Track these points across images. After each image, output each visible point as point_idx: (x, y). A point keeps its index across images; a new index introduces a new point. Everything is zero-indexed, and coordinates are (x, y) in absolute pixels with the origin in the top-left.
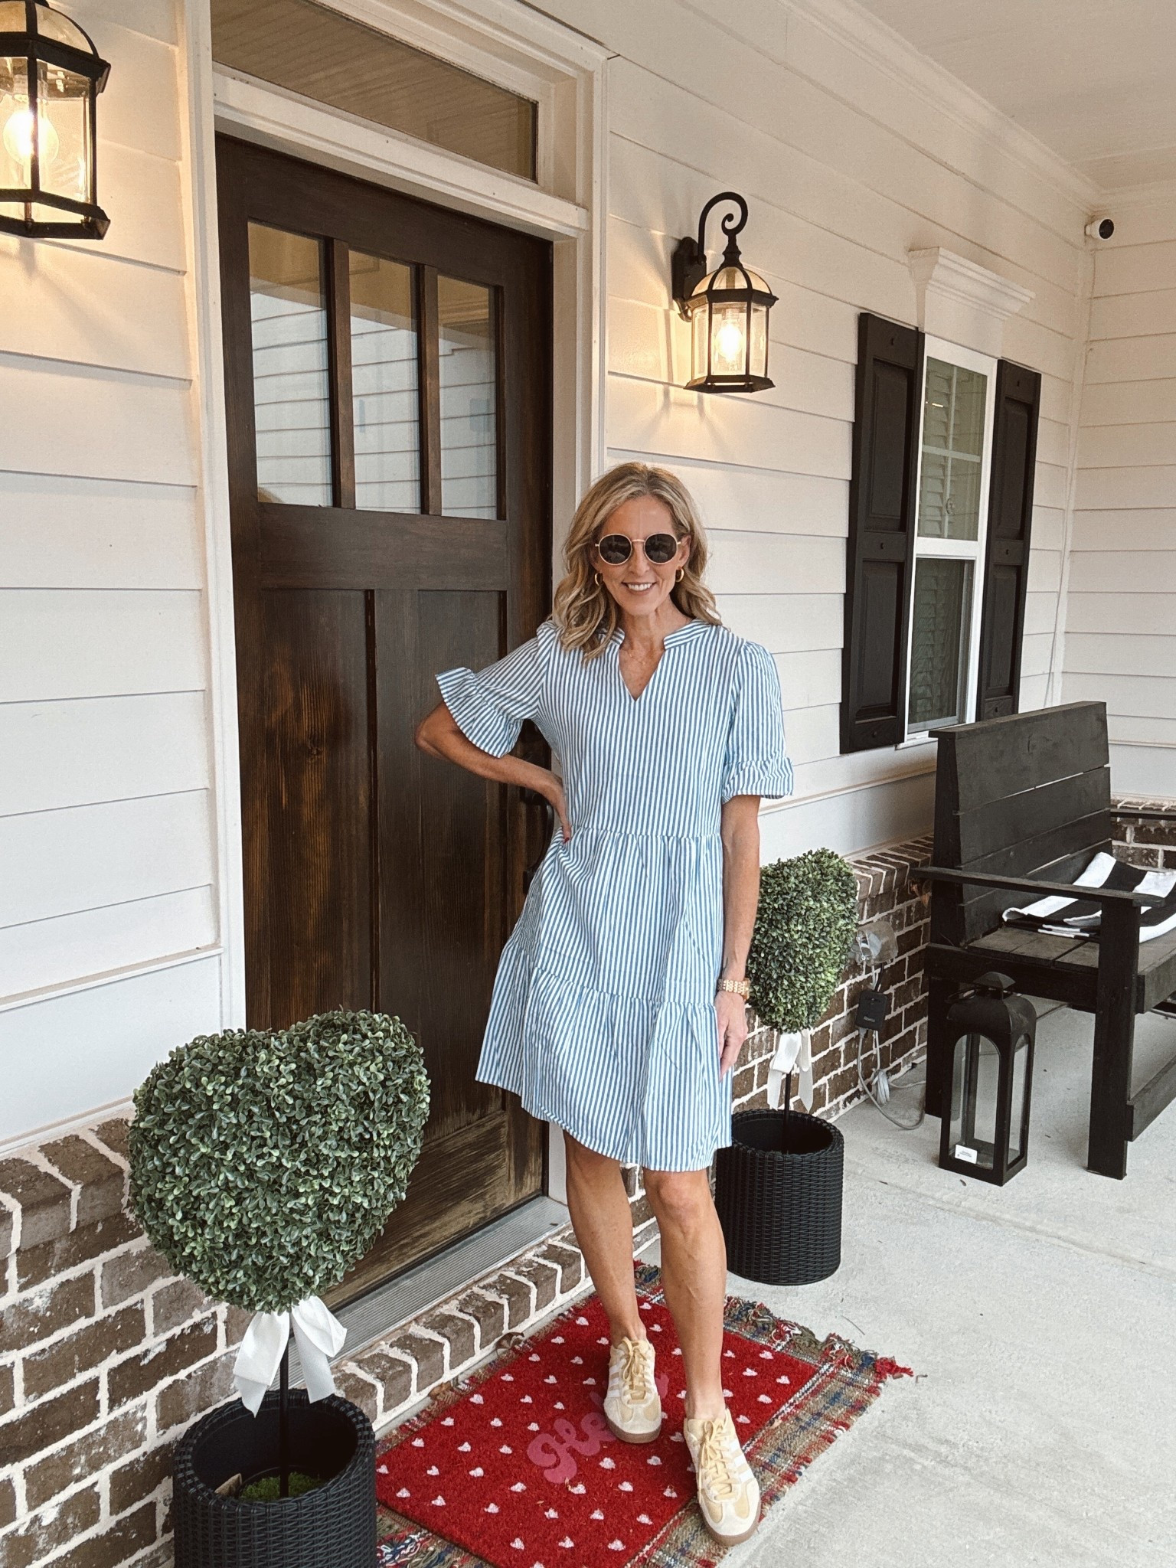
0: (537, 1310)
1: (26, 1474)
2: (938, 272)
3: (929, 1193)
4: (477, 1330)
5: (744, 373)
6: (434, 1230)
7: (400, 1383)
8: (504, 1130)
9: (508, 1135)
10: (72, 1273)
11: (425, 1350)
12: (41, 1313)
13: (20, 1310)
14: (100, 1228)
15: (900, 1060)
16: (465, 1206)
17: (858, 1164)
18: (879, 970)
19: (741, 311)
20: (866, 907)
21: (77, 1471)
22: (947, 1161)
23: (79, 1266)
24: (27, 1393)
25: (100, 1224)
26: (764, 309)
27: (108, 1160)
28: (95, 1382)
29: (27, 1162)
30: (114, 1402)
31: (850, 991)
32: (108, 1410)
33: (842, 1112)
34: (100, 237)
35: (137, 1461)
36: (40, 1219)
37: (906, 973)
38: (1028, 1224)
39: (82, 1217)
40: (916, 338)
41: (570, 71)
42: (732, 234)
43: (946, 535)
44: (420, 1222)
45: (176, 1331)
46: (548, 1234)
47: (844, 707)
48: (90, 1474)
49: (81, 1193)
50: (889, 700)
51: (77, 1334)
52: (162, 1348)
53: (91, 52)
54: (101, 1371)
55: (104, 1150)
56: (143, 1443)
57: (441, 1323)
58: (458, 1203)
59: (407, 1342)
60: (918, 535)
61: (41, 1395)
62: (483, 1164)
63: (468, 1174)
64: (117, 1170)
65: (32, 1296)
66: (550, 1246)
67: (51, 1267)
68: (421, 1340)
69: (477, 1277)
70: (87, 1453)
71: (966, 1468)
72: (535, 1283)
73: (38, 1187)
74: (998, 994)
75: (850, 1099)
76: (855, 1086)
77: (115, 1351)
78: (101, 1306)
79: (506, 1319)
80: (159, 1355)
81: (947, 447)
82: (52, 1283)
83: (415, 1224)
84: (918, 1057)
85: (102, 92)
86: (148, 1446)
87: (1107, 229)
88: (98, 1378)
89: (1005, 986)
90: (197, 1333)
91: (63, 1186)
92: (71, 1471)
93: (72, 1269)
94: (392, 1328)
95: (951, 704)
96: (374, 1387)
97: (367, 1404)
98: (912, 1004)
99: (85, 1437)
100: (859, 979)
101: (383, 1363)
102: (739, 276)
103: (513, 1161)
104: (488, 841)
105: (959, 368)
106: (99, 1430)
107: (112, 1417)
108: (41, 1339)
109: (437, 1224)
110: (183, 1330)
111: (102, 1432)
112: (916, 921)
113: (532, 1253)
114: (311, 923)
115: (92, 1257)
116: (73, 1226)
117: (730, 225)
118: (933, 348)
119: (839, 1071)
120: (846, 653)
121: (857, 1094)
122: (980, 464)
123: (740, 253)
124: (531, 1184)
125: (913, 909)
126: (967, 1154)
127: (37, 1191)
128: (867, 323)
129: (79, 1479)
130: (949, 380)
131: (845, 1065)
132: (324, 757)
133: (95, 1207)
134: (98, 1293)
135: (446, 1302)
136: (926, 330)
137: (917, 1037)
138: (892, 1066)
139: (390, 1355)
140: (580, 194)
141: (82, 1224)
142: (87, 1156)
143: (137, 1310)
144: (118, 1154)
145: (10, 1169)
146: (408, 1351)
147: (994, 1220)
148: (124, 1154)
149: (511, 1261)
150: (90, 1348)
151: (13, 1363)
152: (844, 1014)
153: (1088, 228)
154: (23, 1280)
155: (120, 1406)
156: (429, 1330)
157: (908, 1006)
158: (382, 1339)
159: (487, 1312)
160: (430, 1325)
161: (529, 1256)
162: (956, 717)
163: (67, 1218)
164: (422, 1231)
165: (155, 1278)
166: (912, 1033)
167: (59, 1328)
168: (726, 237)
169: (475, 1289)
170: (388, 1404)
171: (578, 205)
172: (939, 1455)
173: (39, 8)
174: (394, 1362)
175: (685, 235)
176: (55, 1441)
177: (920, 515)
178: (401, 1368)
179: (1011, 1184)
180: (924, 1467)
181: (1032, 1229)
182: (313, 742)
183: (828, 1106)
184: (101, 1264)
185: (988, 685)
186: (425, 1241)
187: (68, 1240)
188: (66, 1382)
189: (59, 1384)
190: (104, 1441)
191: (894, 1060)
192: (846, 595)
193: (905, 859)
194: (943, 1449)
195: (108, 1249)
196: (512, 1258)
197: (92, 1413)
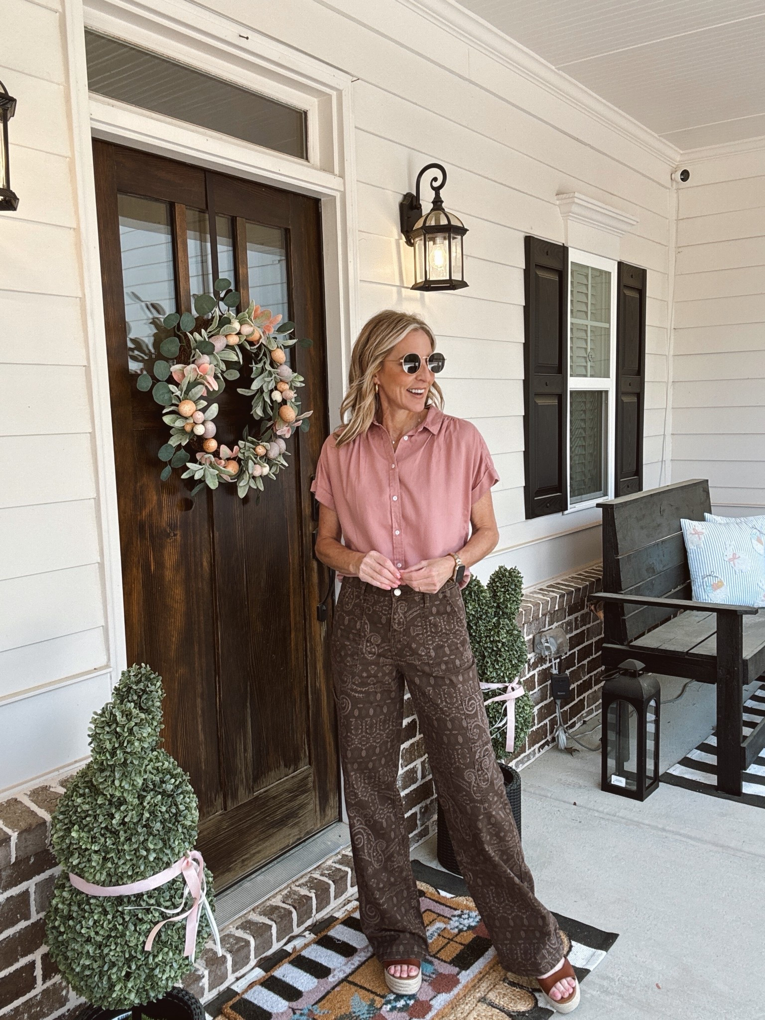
0: (335, 899)
2: (575, 209)
3: (595, 808)
4: (295, 915)
5: (448, 278)
6: (266, 848)
7: (243, 953)
8: (311, 779)
9: (314, 782)
10: (15, 891)
11: (260, 931)
14: (32, 860)
15: (575, 719)
16: (285, 831)
18: (558, 660)
19: (445, 239)
20: (547, 619)
22: (607, 786)
23: (19, 886)
25: (32, 858)
26: (459, 237)
27: (36, 814)
28: (32, 965)
30: (45, 978)
31: (539, 675)
32: (42, 982)
33: (537, 755)
34: (15, 209)
35: (63, 1015)
37: (576, 661)
38: (660, 826)
39: (20, 853)
40: (562, 251)
41: (329, 91)
42: (437, 190)
43: (589, 375)
44: (255, 843)
46: (341, 847)
47: (526, 488)
49: (18, 838)
50: (556, 482)
51: (19, 932)
54: (36, 956)
55: (34, 807)
56: (67, 1003)
57: (270, 912)
58: (281, 829)
59: (247, 925)
62: (298, 802)
63: (287, 809)
64: (42, 821)
66: (343, 855)
68: (257, 923)
69: (294, 879)
70: (29, 1012)
71: (620, 995)
72: (333, 881)
74: (634, 674)
75: (542, 747)
76: (546, 737)
78: (35, 913)
79: (314, 907)
81: (587, 319)
83: (252, 845)
84: (587, 717)
85: (12, 118)
86: (70, 1005)
87: (685, 176)
88: (34, 961)
89: (639, 669)
91: (5, 833)
93: (14, 888)
94: (237, 917)
95: (598, 484)
96: (225, 957)
97: (220, 969)
98: (581, 681)
99: (27, 1001)
100: (544, 667)
101: (231, 940)
102: (443, 217)
103: (317, 799)
104: (292, 588)
105: (593, 269)
106: (36, 996)
107: (45, 987)
109: (267, 844)
111: (38, 997)
112: (581, 627)
113: (331, 861)
114: (173, 647)
115: (27, 880)
116: (13, 860)
117: (436, 184)
118: (574, 256)
119: (534, 728)
120: (526, 453)
121: (547, 743)
122: (609, 329)
123: (443, 202)
124: (331, 813)
125: (579, 619)
126: (618, 781)
128: (530, 242)
130: (587, 276)
131: (538, 724)
132: (178, 537)
133: (27, 846)
134: (32, 904)
135: (274, 896)
136: (569, 244)
137: (586, 703)
138: (570, 723)
139: (236, 935)
140: (337, 168)
141: (19, 858)
142: (22, 812)
144: (43, 810)
146: (248, 931)
147: (638, 824)
148: (47, 810)
149: (317, 867)
150: (29, 941)
152: (536, 690)
153: (673, 175)
155: (50, 979)
156: (262, 917)
157: (579, 683)
158: (230, 924)
159: (302, 904)
160: (264, 913)
161: (329, 863)
162: (602, 492)
163: (9, 854)
164: (257, 850)
166: (582, 701)
168: (434, 192)
169: (293, 887)
170: (235, 968)
171: (336, 175)
174: (238, 939)
175: (408, 192)
177: (571, 362)
178: (243, 944)
179: (648, 800)
180: (593, 996)
181: (664, 830)
182: (171, 528)
183: (528, 752)
184: (34, 884)
185: (622, 470)
186: (259, 856)
187: (10, 869)
188: (12, 965)
189: (7, 967)
190: (40, 1003)
191: (571, 719)
192: (524, 417)
193: (571, 586)
194: (605, 983)
195: (39, 874)
196: (318, 864)
197: (32, 985)
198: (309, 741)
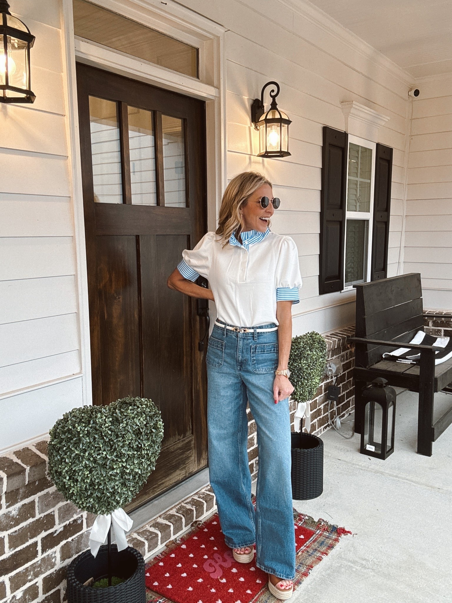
0: (206, 512)
1: (10, 579)
2: (352, 111)
3: (357, 463)
4: (183, 520)
5: (279, 150)
6: (165, 482)
7: (154, 541)
8: (193, 442)
9: (194, 444)
10: (27, 501)
11: (164, 528)
12: (15, 517)
13: (7, 516)
14: (37, 483)
15: (344, 412)
16: (178, 472)
17: (329, 453)
18: (336, 378)
19: (278, 126)
20: (330, 354)
21: (30, 578)
22: (363, 451)
23: (29, 498)
24: (10, 548)
25: (37, 482)
26: (287, 125)
27: (40, 457)
28: (36, 543)
29: (9, 458)
30: (43, 551)
31: (325, 386)
32: (41, 554)
33: (323, 432)
34: (32, 102)
35: (53, 573)
36: (14, 480)
37: (346, 378)
38: (395, 474)
39: (31, 479)
40: (345, 136)
41: (211, 37)
42: (274, 97)
43: (358, 210)
44: (161, 478)
45: (67, 522)
47: (320, 277)
48: (35, 579)
49: (30, 470)
50: (338, 274)
51: (29, 524)
52: (62, 529)
53: (28, 32)
54: (38, 539)
55: (38, 453)
56: (55, 566)
57: (170, 517)
58: (175, 471)
59: (156, 525)
60: (347, 211)
61: (15, 548)
62: (185, 455)
63: (179, 459)
64: (43, 461)
65: (11, 510)
67: (18, 499)
68: (162, 524)
69: (183, 499)
70: (33, 571)
71: (373, 570)
72: (206, 501)
73: (13, 468)
74: (381, 386)
75: (325, 427)
76: (327, 422)
77: (44, 531)
78: (38, 513)
79: (195, 516)
80: (61, 532)
81: (357, 177)
82: (19, 505)
83: (159, 479)
84: (351, 411)
85: (32, 47)
86: (57, 568)
87: (417, 93)
88: (37, 541)
89: (384, 383)
90: (75, 523)
91: (22, 467)
92: (27, 578)
93: (26, 499)
94: (150, 520)
95: (361, 275)
96: (144, 543)
97: (141, 550)
98: (349, 390)
99: (33, 565)
100: (328, 381)
101: (147, 533)
102: (277, 113)
103: (196, 454)
104: (184, 331)
105: (362, 147)
106: (38, 561)
107: (43, 556)
108: (15, 527)
109: (167, 479)
110: (70, 522)
111: (39, 562)
112: (349, 359)
113: (204, 490)
114: (117, 364)
115: (34, 495)
116: (27, 483)
117: (273, 94)
118: (351, 139)
119: (321, 417)
120: (321, 256)
121: (328, 426)
122: (370, 184)
123: (277, 104)
124: (203, 463)
125: (348, 354)
126: (370, 448)
127: (13, 469)
128: (326, 130)
129: (30, 581)
130: (358, 152)
131: (323, 414)
132: (121, 300)
133: (35, 475)
134: (37, 508)
135: (171, 509)
136: (349, 132)
137: (351, 403)
138: (341, 414)
139: (150, 530)
140: (215, 83)
141: (30, 482)
142: (32, 455)
143: (52, 514)
144: (44, 454)
145: (2, 461)
146: (157, 529)
147: (382, 473)
148: (46, 454)
149: (196, 493)
150: (34, 530)
151: (4, 536)
152: (323, 395)
153: (410, 93)
154: (8, 504)
155: (46, 552)
156: (165, 520)
157: (347, 391)
158: (147, 524)
159: (188, 513)
160: (166, 518)
161: (203, 491)
162: (363, 280)
163: (25, 480)
164: (161, 482)
165: (58, 502)
166: (349, 402)
167: (22, 522)
168: (272, 98)
169: (183, 504)
170: (149, 549)
171: (215, 87)
172: (362, 564)
173: (7, 16)
174: (152, 533)
175: (256, 98)
176: (21, 566)
177: (348, 203)
178: (154, 535)
179: (387, 459)
180: (357, 569)
181: (396, 477)
182: (116, 294)
183: (317, 430)
184: (38, 497)
185: (375, 267)
186: (163, 486)
187: (25, 488)
188: (25, 543)
189: (22, 544)
190: (40, 566)
191: (342, 412)
192: (320, 234)
193: (345, 335)
194: (364, 562)
195: (40, 491)
196: (197, 491)
197: (35, 555)
198: (192, 420)
